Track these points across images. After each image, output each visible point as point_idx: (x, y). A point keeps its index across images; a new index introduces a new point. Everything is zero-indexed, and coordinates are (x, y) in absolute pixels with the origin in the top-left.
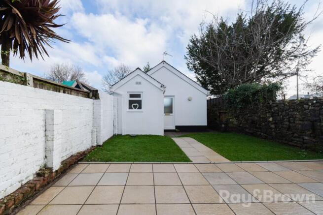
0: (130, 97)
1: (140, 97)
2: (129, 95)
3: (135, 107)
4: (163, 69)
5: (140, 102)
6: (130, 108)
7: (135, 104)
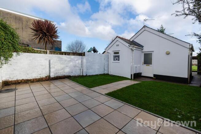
0: (114, 54)
1: (118, 54)
2: (113, 53)
3: (117, 59)
4: (145, 31)
5: (118, 57)
6: (114, 60)
7: (117, 58)
